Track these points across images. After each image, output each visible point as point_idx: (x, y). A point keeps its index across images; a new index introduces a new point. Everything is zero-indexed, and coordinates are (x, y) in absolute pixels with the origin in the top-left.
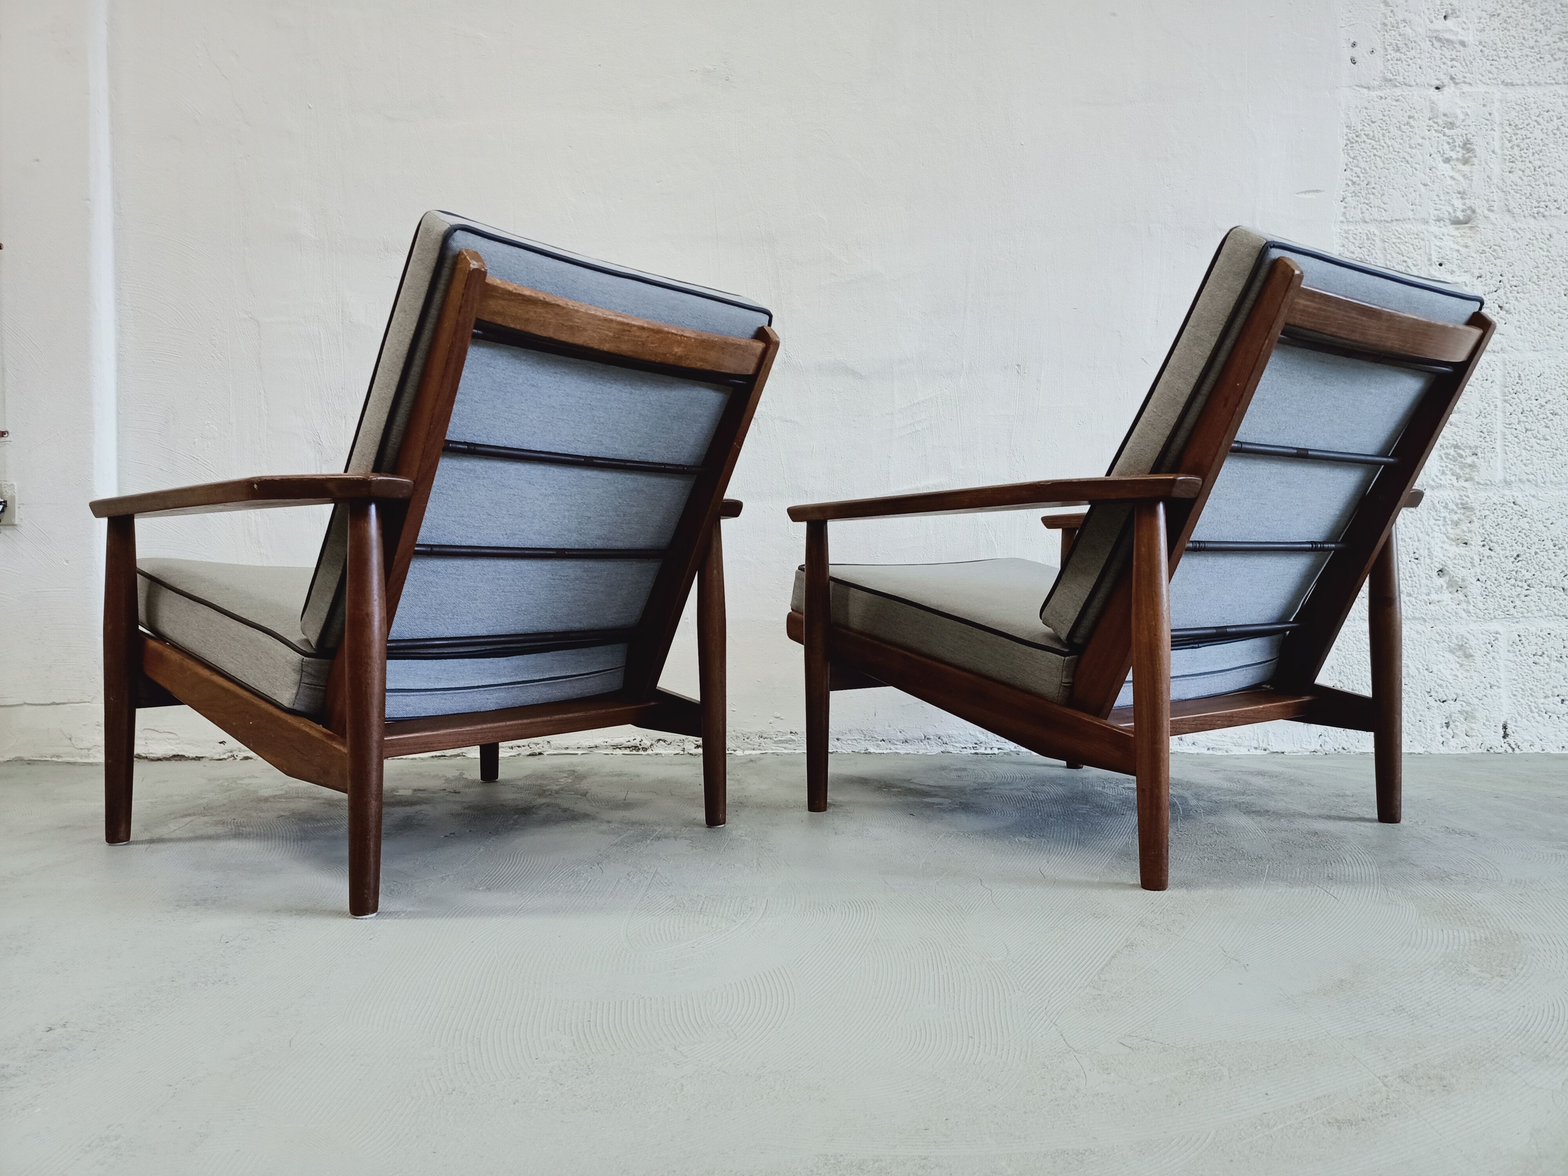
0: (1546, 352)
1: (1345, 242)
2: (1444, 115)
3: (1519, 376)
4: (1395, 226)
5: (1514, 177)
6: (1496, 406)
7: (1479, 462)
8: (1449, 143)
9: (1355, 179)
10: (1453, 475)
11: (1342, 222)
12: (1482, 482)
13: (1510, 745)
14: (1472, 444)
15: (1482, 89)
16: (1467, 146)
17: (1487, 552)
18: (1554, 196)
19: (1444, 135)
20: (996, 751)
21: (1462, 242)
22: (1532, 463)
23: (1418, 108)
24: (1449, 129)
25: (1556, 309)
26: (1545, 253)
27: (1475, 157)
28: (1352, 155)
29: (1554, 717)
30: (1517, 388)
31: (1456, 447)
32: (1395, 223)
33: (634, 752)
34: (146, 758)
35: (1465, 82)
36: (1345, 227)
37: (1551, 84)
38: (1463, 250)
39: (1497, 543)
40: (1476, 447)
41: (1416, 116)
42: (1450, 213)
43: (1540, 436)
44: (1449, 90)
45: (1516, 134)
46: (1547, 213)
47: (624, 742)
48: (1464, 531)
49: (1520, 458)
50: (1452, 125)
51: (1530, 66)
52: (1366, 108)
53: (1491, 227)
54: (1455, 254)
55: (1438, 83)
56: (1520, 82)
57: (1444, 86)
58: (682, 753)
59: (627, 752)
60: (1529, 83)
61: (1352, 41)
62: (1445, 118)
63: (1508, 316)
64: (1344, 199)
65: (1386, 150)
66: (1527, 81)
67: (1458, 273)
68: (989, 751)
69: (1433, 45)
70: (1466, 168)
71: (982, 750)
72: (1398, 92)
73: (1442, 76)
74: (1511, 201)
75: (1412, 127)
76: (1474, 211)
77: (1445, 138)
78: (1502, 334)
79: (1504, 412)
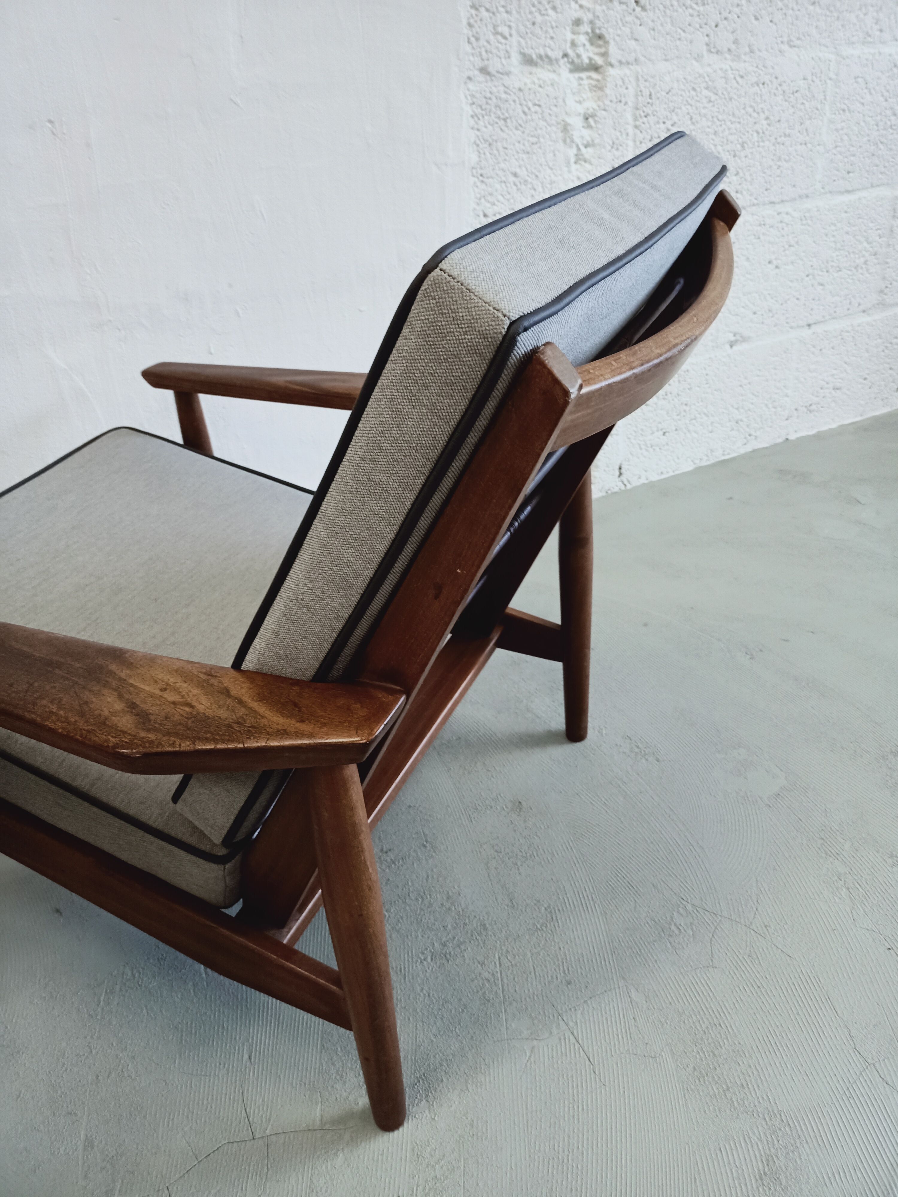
0: (675, 61)
3: (650, 95)
6: (627, 134)
13: (623, 482)
29: (657, 449)
30: (648, 110)
63: (643, 14)
78: (636, 40)
79: (635, 141)
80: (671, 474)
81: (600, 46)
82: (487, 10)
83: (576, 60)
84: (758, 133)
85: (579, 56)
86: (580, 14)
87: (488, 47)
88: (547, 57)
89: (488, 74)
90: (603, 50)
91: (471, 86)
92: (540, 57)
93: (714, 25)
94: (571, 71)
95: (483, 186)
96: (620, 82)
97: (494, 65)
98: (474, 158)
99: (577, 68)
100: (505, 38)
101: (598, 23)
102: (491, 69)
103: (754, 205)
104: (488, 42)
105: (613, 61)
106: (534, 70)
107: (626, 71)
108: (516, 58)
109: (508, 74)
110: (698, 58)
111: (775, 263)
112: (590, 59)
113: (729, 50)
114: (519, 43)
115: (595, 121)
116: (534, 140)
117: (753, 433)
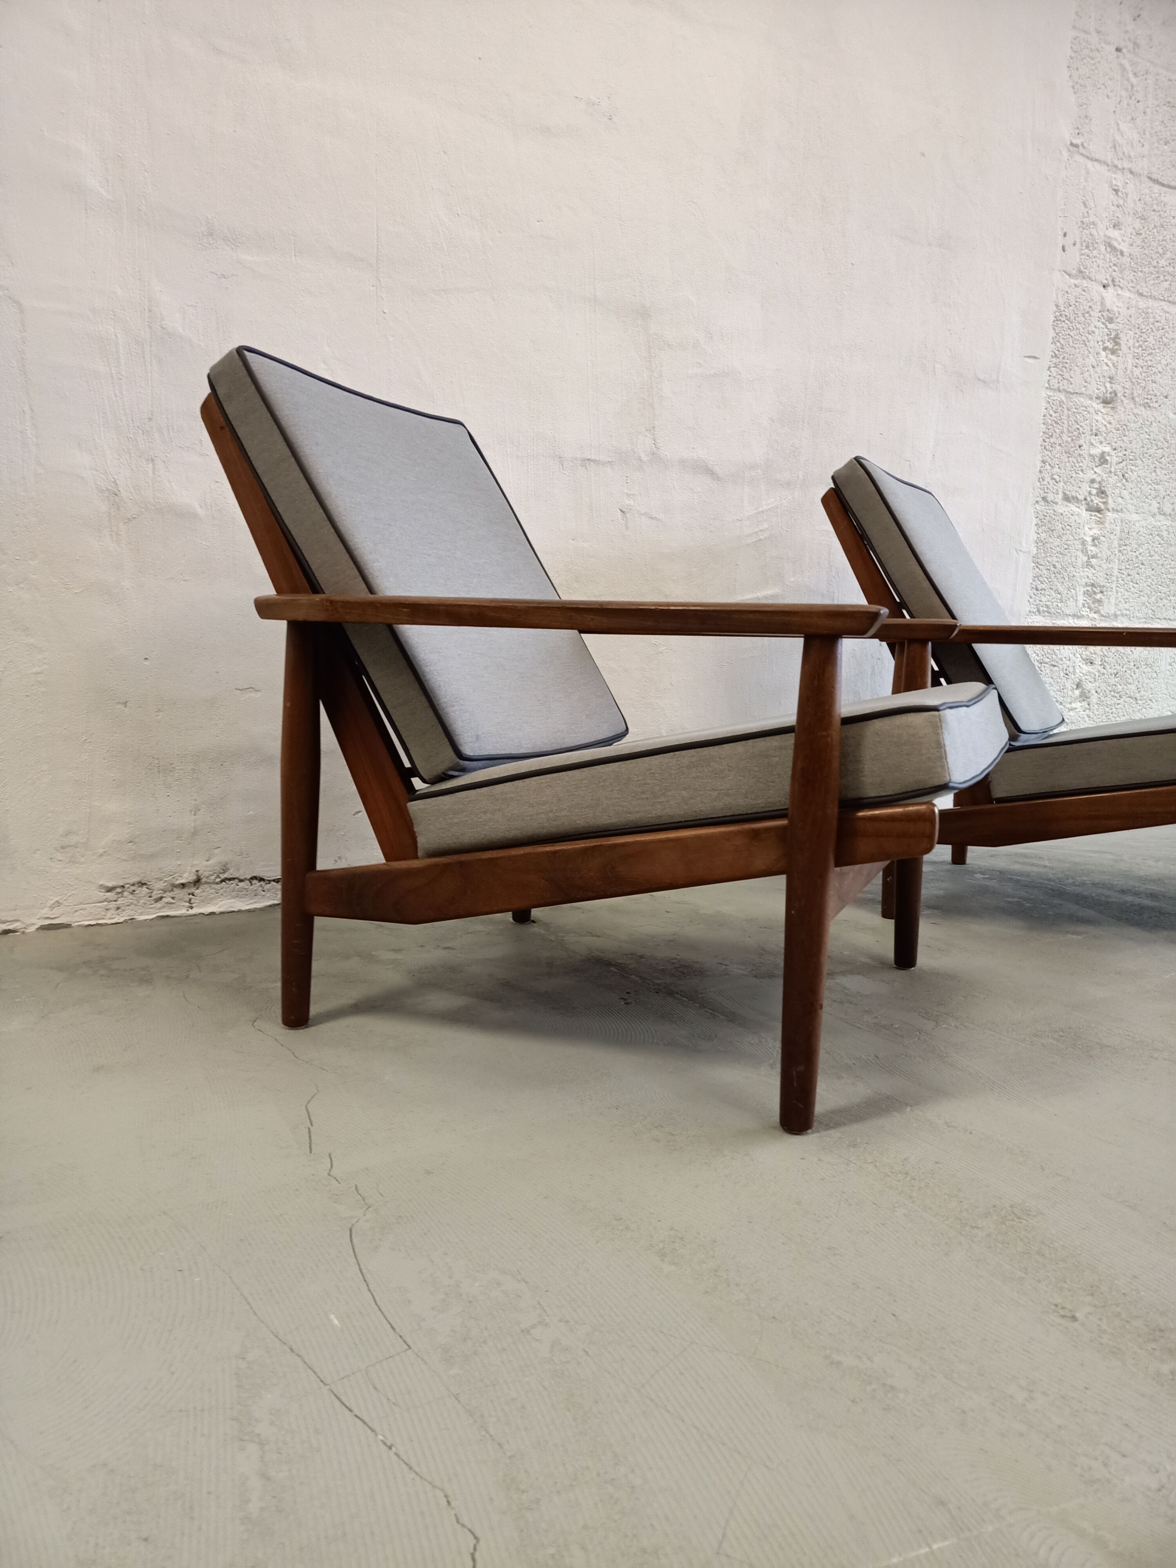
0: (1142, 515)
1: (1048, 406)
2: (1108, 310)
3: (1128, 532)
4: (1075, 398)
5: (1137, 371)
6: (1115, 555)
7: (1105, 600)
8: (1108, 335)
9: (1057, 352)
10: (1088, 608)
11: (1047, 388)
12: (1104, 614)
14: (1102, 584)
15: (1127, 294)
16: (1116, 340)
17: (1103, 671)
18: (1156, 392)
19: (1106, 328)
21: (1107, 419)
22: (1129, 602)
23: (1095, 301)
24: (1109, 323)
25: (1150, 482)
26: (1148, 437)
27: (1120, 350)
28: (1057, 331)
30: (1127, 542)
31: (1093, 585)
32: (1075, 395)
35: (1119, 286)
36: (1049, 394)
37: (1161, 300)
38: (1108, 425)
39: (1108, 663)
40: (1104, 586)
41: (1093, 307)
42: (1104, 394)
43: (1134, 581)
44: (1111, 289)
45: (1141, 336)
46: (1151, 405)
48: (1092, 654)
49: (1124, 597)
50: (1111, 320)
51: (1152, 282)
52: (1067, 293)
53: (1123, 409)
54: (1104, 428)
55: (1105, 282)
56: (1146, 294)
57: (1108, 285)
60: (1151, 296)
61: (1065, 230)
62: (1107, 313)
63: (1127, 483)
64: (1049, 368)
65: (1075, 332)
66: (1149, 294)
67: (1104, 444)
69: (1106, 249)
70: (1113, 357)
72: (1085, 283)
73: (1109, 278)
74: (1135, 391)
75: (1090, 316)
76: (1116, 395)
77: (1106, 330)
78: (1122, 498)
79: (1119, 560)
81: (1102, 498)
82: (1050, 465)
83: (1090, 503)
85: (1092, 501)
86: (1095, 476)
87: (1048, 486)
88: (1077, 498)
89: (1047, 501)
90: (1104, 500)
91: (1037, 506)
92: (1073, 497)
93: (1162, 497)
94: (1087, 510)
95: (1037, 570)
96: (1113, 522)
97: (1050, 497)
98: (1035, 550)
99: (1089, 509)
100: (1057, 482)
101: (1104, 484)
102: (1049, 499)
104: (1048, 483)
105: (1110, 508)
106: (1069, 505)
107: (1115, 515)
108: (1061, 496)
109: (1056, 503)
110: (1154, 515)
112: (1097, 504)
113: (1170, 514)
114: (1063, 486)
115: (1098, 542)
116: (1066, 547)
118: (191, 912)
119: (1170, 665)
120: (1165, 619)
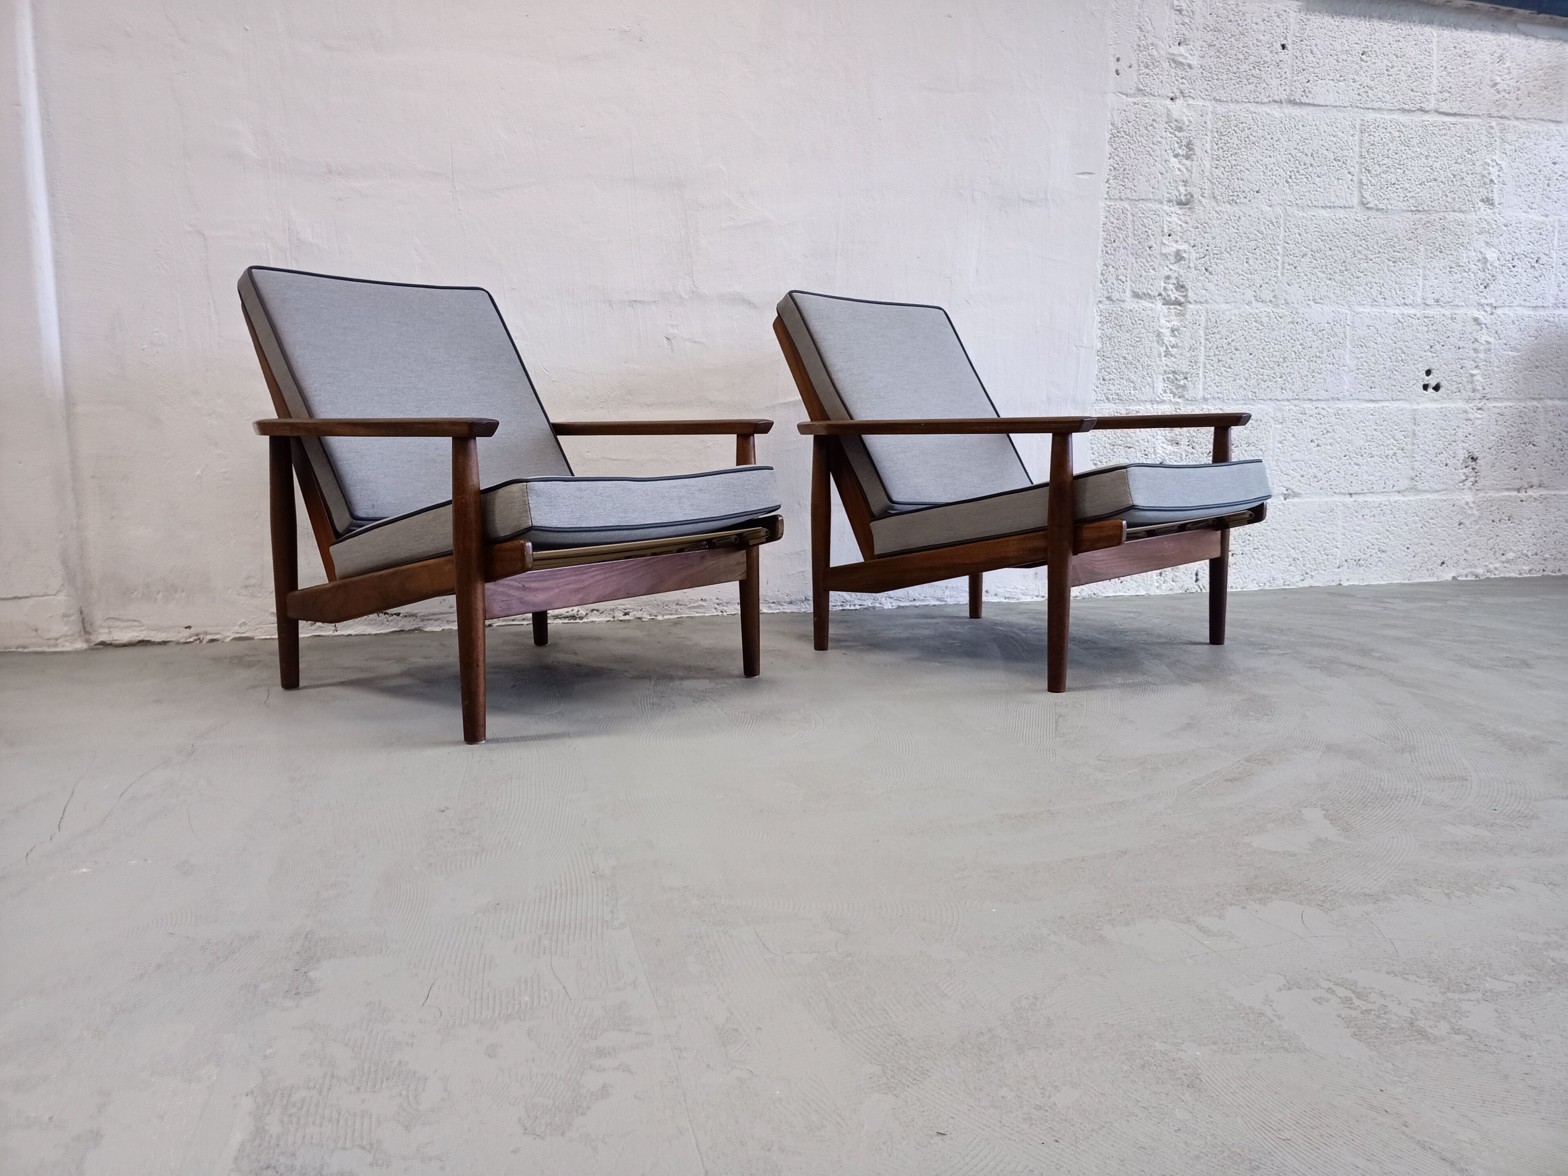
0: (1233, 304)
1: (1108, 214)
2: (1176, 121)
3: (1216, 321)
4: (1141, 204)
5: (1218, 172)
6: (1200, 343)
7: (1189, 384)
8: (1178, 143)
9: (1116, 166)
10: (1171, 393)
11: (1106, 199)
12: (1190, 399)
13: (1199, 587)
14: (1184, 370)
15: (1201, 102)
16: (1189, 146)
17: (1191, 450)
18: (1243, 188)
19: (1175, 136)
20: (858, 607)
21: (1183, 219)
22: (1221, 385)
23: (1159, 114)
24: (1179, 132)
25: (1241, 272)
26: (1236, 231)
27: (1195, 154)
28: (1115, 147)
30: (1215, 330)
31: (1174, 372)
32: (1141, 202)
33: (572, 621)
34: (111, 644)
35: (1190, 96)
36: (1108, 203)
37: (1246, 102)
38: (1184, 225)
39: (1197, 443)
40: (1187, 373)
41: (1158, 119)
42: (1177, 197)
43: (1227, 366)
44: (1180, 101)
45: (1221, 139)
46: (1238, 201)
47: (564, 613)
48: (1177, 435)
49: (1214, 381)
50: (1180, 129)
51: (1232, 87)
52: (1125, 111)
53: (1202, 208)
54: (1179, 228)
55: (1171, 95)
56: (1225, 99)
57: (1176, 98)
58: (612, 620)
59: (566, 621)
60: (1231, 100)
61: (1117, 56)
62: (1176, 123)
63: (1211, 276)
64: (1108, 180)
65: (1137, 145)
66: (1230, 98)
67: (1180, 242)
68: (852, 608)
69: (1170, 65)
70: (1188, 163)
71: (848, 607)
72: (1146, 100)
73: (1175, 90)
74: (1216, 190)
75: (1154, 128)
76: (1192, 196)
77: (1176, 138)
78: (1206, 290)
79: (1205, 348)
80: (1239, 590)
81: (1183, 292)
82: (1113, 267)
83: (1167, 298)
84: (1295, 353)
85: (1168, 296)
86: (1170, 273)
87: (1113, 286)
88: (1148, 294)
89: (1112, 300)
90: (1184, 294)
91: (1100, 306)
92: (1144, 294)
93: (1259, 286)
94: (1163, 304)
95: (1104, 362)
96: (1195, 313)
97: (1115, 296)
98: (1099, 345)
99: (1167, 302)
100: (1123, 282)
101: (1181, 279)
102: (1113, 298)
103: (1296, 399)
104: (1113, 284)
105: (1191, 301)
106: (1140, 301)
107: (1199, 306)
108: (1128, 294)
109: (1124, 301)
110: (1249, 303)
111: (1316, 442)
112: (1176, 298)
113: (1270, 301)
114: (1131, 285)
115: (1179, 333)
116: (1138, 339)
117: (1308, 572)
118: (336, 633)
119: (1281, 442)
120: (1270, 399)
